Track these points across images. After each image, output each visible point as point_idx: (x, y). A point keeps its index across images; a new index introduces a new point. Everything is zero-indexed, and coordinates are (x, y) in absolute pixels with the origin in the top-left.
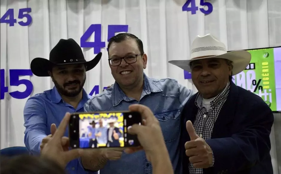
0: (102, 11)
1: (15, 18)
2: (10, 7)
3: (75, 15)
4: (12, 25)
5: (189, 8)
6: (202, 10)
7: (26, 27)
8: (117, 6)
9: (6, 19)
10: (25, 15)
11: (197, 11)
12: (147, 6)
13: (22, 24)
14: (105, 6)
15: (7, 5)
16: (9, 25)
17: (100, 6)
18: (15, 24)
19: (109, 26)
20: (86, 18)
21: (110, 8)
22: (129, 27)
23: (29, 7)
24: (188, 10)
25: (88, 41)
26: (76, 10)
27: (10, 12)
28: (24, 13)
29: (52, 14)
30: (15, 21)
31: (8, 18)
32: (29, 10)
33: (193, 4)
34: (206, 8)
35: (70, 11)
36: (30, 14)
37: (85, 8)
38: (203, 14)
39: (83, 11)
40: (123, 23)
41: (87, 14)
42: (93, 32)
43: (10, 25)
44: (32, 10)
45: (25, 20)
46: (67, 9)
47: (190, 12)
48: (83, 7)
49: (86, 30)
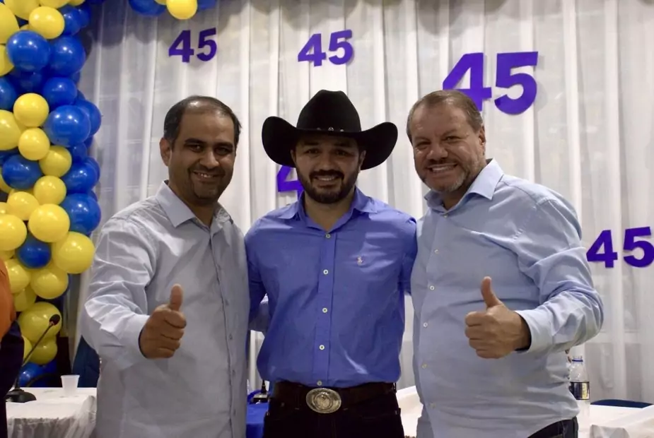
0: (485, 27)
1: (323, 51)
2: (315, 32)
3: (432, 38)
4: (318, 63)
7: (343, 66)
8: (516, 14)
9: (308, 54)
10: (342, 45)
12: (577, 11)
13: (335, 60)
14: (490, 16)
15: (310, 29)
16: (313, 63)
17: (481, 17)
18: (323, 62)
19: (500, 56)
20: (454, 42)
21: (502, 20)
22: (539, 54)
23: (348, 28)
25: (458, 87)
26: (435, 29)
27: (316, 40)
28: (340, 40)
29: (390, 38)
30: (324, 56)
31: (312, 52)
32: (348, 34)
35: (422, 32)
36: (350, 41)
37: (451, 23)
39: (447, 28)
40: (526, 48)
41: (455, 34)
42: (466, 70)
43: (315, 65)
44: (355, 34)
45: (340, 53)
46: (417, 29)
48: (448, 22)
49: (454, 67)
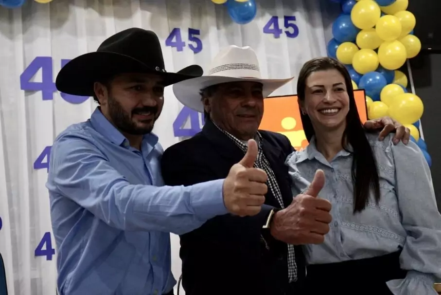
0: (51, 39)
3: (8, 42)
5: (174, 43)
6: (191, 46)
8: (75, 32)
11: (184, 48)
14: (55, 32)
17: (48, 31)
20: (27, 47)
21: (64, 36)
24: (173, 45)
25: (31, 81)
26: (11, 35)
33: (179, 38)
34: (195, 45)
37: (25, 30)
38: (192, 52)
39: (21, 36)
41: (27, 41)
42: (38, 69)
47: (175, 49)
48: (21, 31)
49: (27, 65)
